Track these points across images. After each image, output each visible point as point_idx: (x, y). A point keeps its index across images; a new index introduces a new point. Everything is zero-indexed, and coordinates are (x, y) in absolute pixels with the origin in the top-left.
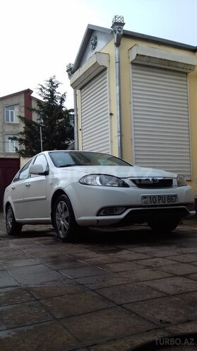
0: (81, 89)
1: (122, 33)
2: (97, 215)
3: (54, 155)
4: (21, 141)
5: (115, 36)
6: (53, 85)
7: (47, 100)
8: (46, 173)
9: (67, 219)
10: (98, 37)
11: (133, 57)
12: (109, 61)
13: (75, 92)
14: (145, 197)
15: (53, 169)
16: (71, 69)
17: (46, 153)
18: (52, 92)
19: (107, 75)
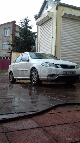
0: (40, 26)
1: (59, 4)
2: (47, 77)
3: (31, 54)
4: (11, 45)
5: (56, 5)
6: (27, 21)
7: (24, 28)
8: (28, 61)
9: (36, 78)
10: (49, 4)
11: (63, 14)
12: (53, 15)
13: (38, 26)
14: (64, 72)
15: (31, 59)
16: (36, 17)
17: (28, 53)
18: (26, 24)
19: (52, 21)
